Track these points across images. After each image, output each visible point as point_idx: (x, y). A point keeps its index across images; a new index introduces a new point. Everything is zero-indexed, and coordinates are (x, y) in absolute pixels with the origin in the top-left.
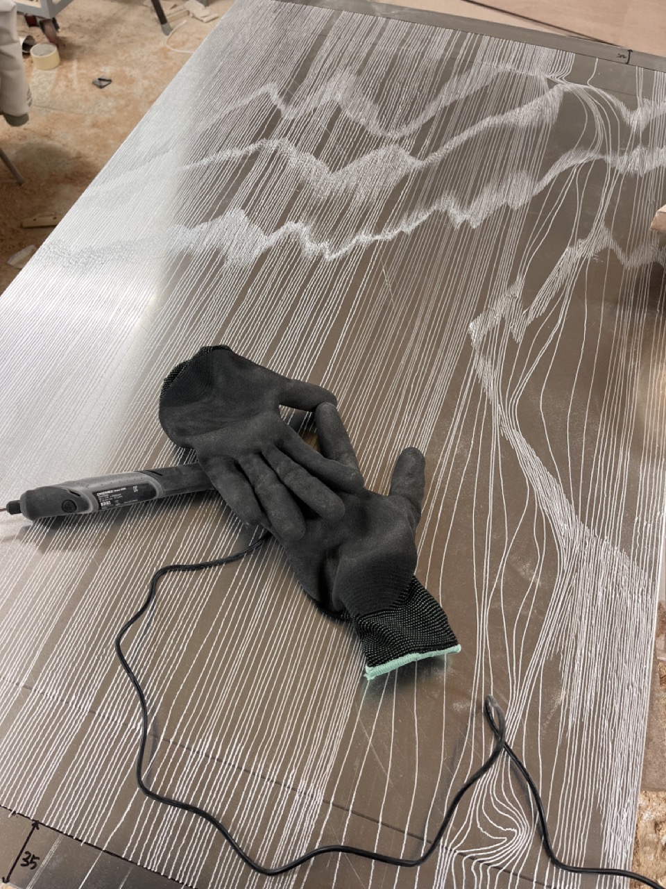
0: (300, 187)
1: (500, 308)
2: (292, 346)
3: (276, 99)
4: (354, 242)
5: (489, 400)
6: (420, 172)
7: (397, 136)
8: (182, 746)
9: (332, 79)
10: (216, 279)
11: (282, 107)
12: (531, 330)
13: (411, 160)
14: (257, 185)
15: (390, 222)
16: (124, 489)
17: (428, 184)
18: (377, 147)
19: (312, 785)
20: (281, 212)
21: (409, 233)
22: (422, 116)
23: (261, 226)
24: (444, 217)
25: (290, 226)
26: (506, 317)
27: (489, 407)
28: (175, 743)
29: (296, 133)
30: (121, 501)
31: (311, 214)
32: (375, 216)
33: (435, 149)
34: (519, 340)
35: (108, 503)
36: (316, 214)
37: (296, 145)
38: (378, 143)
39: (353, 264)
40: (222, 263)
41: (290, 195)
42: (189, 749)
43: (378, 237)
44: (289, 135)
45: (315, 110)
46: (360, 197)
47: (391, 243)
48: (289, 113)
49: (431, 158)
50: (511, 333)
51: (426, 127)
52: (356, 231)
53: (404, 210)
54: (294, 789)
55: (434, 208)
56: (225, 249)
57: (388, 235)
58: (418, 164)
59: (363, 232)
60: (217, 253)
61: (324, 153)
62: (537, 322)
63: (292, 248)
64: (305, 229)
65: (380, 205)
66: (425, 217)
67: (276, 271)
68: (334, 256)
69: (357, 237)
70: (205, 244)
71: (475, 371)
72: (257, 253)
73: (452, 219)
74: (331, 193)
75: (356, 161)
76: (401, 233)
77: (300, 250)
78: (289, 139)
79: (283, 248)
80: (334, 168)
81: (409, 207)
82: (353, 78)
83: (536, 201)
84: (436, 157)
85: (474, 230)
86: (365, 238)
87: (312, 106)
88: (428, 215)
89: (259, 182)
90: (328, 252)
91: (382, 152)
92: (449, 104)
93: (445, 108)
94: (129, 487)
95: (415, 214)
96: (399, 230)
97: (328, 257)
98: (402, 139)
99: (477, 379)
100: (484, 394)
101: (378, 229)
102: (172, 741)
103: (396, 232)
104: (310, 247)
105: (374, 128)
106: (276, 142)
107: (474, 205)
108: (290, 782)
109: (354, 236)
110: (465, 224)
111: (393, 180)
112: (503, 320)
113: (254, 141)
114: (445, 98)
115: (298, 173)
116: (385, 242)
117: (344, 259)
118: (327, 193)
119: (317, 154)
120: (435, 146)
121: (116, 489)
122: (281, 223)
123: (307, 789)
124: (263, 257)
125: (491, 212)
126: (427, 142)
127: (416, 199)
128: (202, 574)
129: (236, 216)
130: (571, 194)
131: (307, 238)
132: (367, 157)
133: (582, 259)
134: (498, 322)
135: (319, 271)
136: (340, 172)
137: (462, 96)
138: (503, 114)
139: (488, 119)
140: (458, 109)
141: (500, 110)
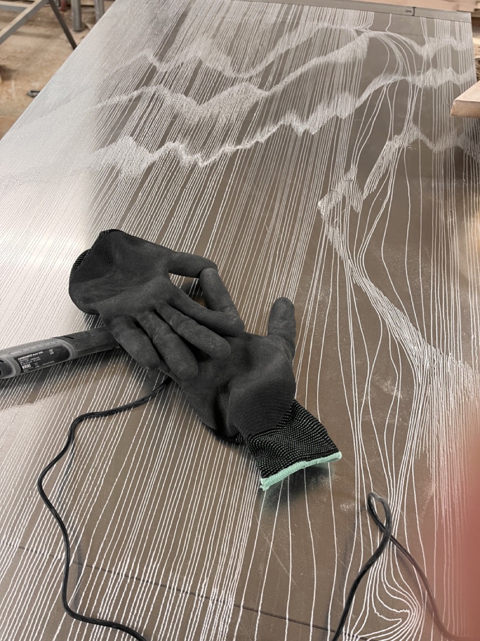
0: (175, 117)
1: (342, 187)
2: (178, 231)
3: (152, 59)
4: (220, 152)
5: (340, 257)
6: (267, 99)
7: (247, 76)
8: (104, 570)
9: (194, 42)
10: (112, 188)
11: (157, 64)
12: (367, 203)
13: (260, 91)
14: (141, 118)
15: (247, 136)
16: (42, 352)
17: (274, 108)
18: (232, 85)
19: (223, 592)
20: (161, 137)
21: (263, 142)
22: (264, 62)
23: (147, 146)
24: (287, 130)
25: (169, 145)
26: (347, 196)
27: (342, 263)
28: (97, 568)
29: (169, 81)
30: (40, 363)
31: (185, 135)
32: (235, 132)
33: (277, 83)
34: (359, 210)
35: (29, 366)
36: (189, 135)
37: (170, 88)
38: (233, 82)
39: (222, 168)
40: (117, 176)
41: (167, 124)
42: (110, 572)
43: (239, 147)
44: (163, 82)
45: (182, 64)
46: (222, 121)
47: (249, 150)
48: (162, 68)
49: (274, 89)
50: (352, 206)
51: (268, 69)
52: (222, 144)
53: (258, 126)
54: (207, 598)
55: (281, 123)
56: (119, 166)
57: (247, 144)
58: (265, 94)
59: (227, 145)
60: (113, 168)
61: (192, 92)
62: (370, 197)
63: (172, 161)
64: (181, 146)
65: (239, 125)
66: (274, 130)
67: (160, 178)
68: (206, 163)
69: (222, 149)
70: (102, 163)
71: (326, 237)
72: (145, 166)
73: (295, 130)
74: (200, 119)
75: (217, 96)
76: (257, 142)
77: (179, 161)
78: (164, 85)
79: (165, 161)
80: (200, 102)
81: (262, 124)
82: (210, 41)
83: (359, 112)
84: (279, 88)
85: (313, 136)
86: (229, 148)
87: (180, 63)
88: (276, 128)
89: (142, 116)
90: (201, 160)
91: (236, 88)
92: (284, 52)
93: (282, 55)
94: (46, 351)
95: (266, 129)
96: (255, 141)
97: (201, 164)
98: (251, 78)
99: (329, 242)
100: (336, 253)
101: (239, 141)
102: (94, 566)
103: (253, 142)
104: (186, 159)
105: (229, 73)
106: (154, 88)
107: (311, 118)
108: (203, 592)
109: (220, 147)
110: (306, 132)
111: (247, 106)
112: (344, 198)
113: (137, 88)
114: (281, 48)
115: (172, 107)
116: (245, 150)
117: (214, 165)
118: (197, 119)
119: (186, 93)
120: (277, 81)
121: (35, 353)
122: (162, 143)
123: (219, 596)
124: (150, 168)
125: (325, 122)
126: (270, 78)
127: (266, 118)
128: (114, 418)
129: (126, 142)
130: (385, 104)
131: (183, 152)
132: (225, 93)
133: (399, 148)
134: (340, 198)
135: (195, 175)
136: (206, 104)
137: (294, 46)
138: (325, 55)
139: (315, 60)
140: (291, 56)
141: (323, 52)
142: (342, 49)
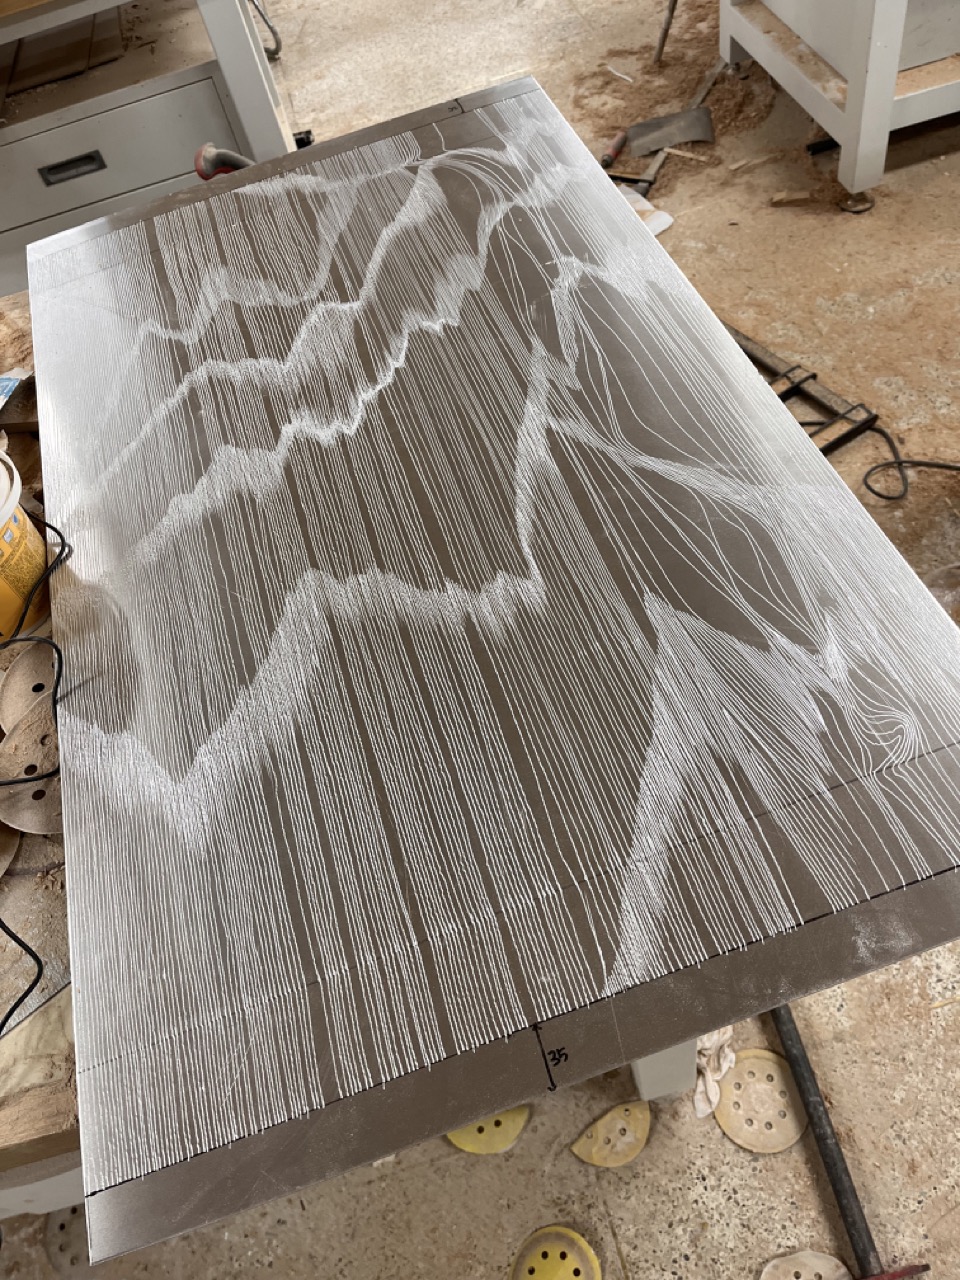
0: (264, 392)
1: (539, 370)
3: (165, 334)
4: (360, 404)
5: (598, 449)
6: (365, 312)
7: (315, 295)
9: (203, 283)
11: (177, 336)
12: (581, 374)
13: (346, 307)
15: (377, 367)
17: (382, 317)
18: (304, 315)
20: (267, 425)
21: (404, 366)
22: (322, 265)
23: (259, 445)
24: (421, 337)
25: (288, 431)
26: (552, 378)
27: (602, 453)
29: (215, 351)
31: (297, 406)
32: (358, 370)
33: (361, 285)
34: (578, 387)
36: (302, 403)
37: (224, 359)
38: (303, 311)
39: (378, 421)
41: (261, 404)
43: (379, 387)
44: (208, 354)
45: (213, 319)
47: (395, 384)
48: (190, 338)
49: (363, 293)
50: (568, 388)
51: (334, 269)
52: (353, 390)
53: (381, 350)
55: (406, 332)
57: (386, 379)
58: (356, 306)
59: (361, 391)
61: (259, 347)
63: (305, 446)
64: (304, 423)
65: (356, 361)
66: (406, 344)
68: (354, 428)
69: (360, 399)
71: (565, 435)
72: (278, 471)
73: (430, 331)
74: (300, 378)
75: (297, 338)
76: (397, 370)
77: (318, 443)
78: (213, 358)
79: (299, 449)
80: (281, 355)
81: (383, 344)
82: (223, 271)
84: (368, 289)
85: (459, 328)
86: (367, 395)
87: (207, 318)
88: (406, 341)
90: (345, 428)
91: (313, 318)
92: (337, 240)
93: (336, 245)
95: (393, 348)
96: (393, 369)
97: (350, 430)
98: (321, 293)
99: (573, 440)
100: (590, 447)
101: (373, 379)
103: (391, 373)
104: (326, 435)
105: (286, 300)
106: (202, 369)
107: (439, 306)
109: (356, 399)
110: (446, 328)
111: (347, 331)
112: (552, 382)
113: (179, 383)
114: (329, 238)
115: (250, 382)
116: (389, 386)
117: (365, 424)
118: (295, 380)
119: (253, 356)
120: (359, 281)
122: (277, 434)
124: (288, 469)
125: (460, 304)
126: (348, 284)
127: (383, 335)
129: (227, 454)
131: (313, 429)
132: (303, 331)
134: (549, 385)
136: (290, 355)
137: (343, 227)
138: (394, 220)
139: (384, 232)
140: (350, 240)
141: (388, 218)
142: (408, 202)
